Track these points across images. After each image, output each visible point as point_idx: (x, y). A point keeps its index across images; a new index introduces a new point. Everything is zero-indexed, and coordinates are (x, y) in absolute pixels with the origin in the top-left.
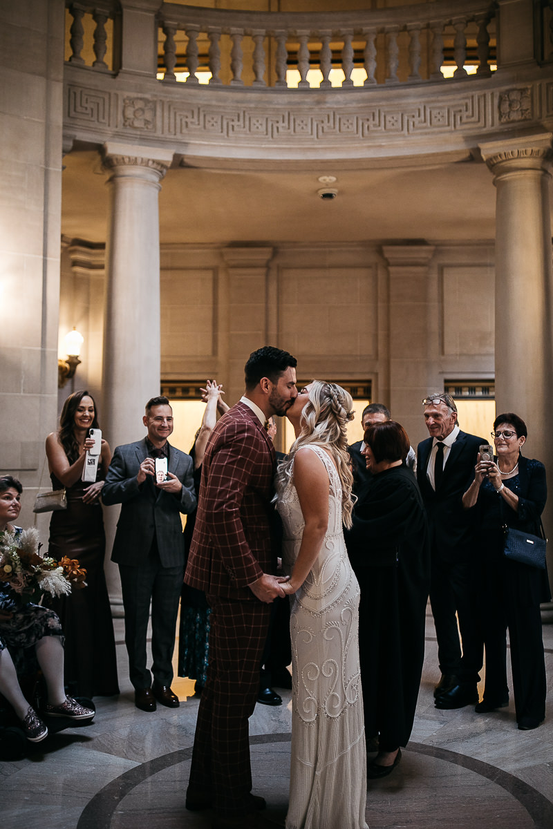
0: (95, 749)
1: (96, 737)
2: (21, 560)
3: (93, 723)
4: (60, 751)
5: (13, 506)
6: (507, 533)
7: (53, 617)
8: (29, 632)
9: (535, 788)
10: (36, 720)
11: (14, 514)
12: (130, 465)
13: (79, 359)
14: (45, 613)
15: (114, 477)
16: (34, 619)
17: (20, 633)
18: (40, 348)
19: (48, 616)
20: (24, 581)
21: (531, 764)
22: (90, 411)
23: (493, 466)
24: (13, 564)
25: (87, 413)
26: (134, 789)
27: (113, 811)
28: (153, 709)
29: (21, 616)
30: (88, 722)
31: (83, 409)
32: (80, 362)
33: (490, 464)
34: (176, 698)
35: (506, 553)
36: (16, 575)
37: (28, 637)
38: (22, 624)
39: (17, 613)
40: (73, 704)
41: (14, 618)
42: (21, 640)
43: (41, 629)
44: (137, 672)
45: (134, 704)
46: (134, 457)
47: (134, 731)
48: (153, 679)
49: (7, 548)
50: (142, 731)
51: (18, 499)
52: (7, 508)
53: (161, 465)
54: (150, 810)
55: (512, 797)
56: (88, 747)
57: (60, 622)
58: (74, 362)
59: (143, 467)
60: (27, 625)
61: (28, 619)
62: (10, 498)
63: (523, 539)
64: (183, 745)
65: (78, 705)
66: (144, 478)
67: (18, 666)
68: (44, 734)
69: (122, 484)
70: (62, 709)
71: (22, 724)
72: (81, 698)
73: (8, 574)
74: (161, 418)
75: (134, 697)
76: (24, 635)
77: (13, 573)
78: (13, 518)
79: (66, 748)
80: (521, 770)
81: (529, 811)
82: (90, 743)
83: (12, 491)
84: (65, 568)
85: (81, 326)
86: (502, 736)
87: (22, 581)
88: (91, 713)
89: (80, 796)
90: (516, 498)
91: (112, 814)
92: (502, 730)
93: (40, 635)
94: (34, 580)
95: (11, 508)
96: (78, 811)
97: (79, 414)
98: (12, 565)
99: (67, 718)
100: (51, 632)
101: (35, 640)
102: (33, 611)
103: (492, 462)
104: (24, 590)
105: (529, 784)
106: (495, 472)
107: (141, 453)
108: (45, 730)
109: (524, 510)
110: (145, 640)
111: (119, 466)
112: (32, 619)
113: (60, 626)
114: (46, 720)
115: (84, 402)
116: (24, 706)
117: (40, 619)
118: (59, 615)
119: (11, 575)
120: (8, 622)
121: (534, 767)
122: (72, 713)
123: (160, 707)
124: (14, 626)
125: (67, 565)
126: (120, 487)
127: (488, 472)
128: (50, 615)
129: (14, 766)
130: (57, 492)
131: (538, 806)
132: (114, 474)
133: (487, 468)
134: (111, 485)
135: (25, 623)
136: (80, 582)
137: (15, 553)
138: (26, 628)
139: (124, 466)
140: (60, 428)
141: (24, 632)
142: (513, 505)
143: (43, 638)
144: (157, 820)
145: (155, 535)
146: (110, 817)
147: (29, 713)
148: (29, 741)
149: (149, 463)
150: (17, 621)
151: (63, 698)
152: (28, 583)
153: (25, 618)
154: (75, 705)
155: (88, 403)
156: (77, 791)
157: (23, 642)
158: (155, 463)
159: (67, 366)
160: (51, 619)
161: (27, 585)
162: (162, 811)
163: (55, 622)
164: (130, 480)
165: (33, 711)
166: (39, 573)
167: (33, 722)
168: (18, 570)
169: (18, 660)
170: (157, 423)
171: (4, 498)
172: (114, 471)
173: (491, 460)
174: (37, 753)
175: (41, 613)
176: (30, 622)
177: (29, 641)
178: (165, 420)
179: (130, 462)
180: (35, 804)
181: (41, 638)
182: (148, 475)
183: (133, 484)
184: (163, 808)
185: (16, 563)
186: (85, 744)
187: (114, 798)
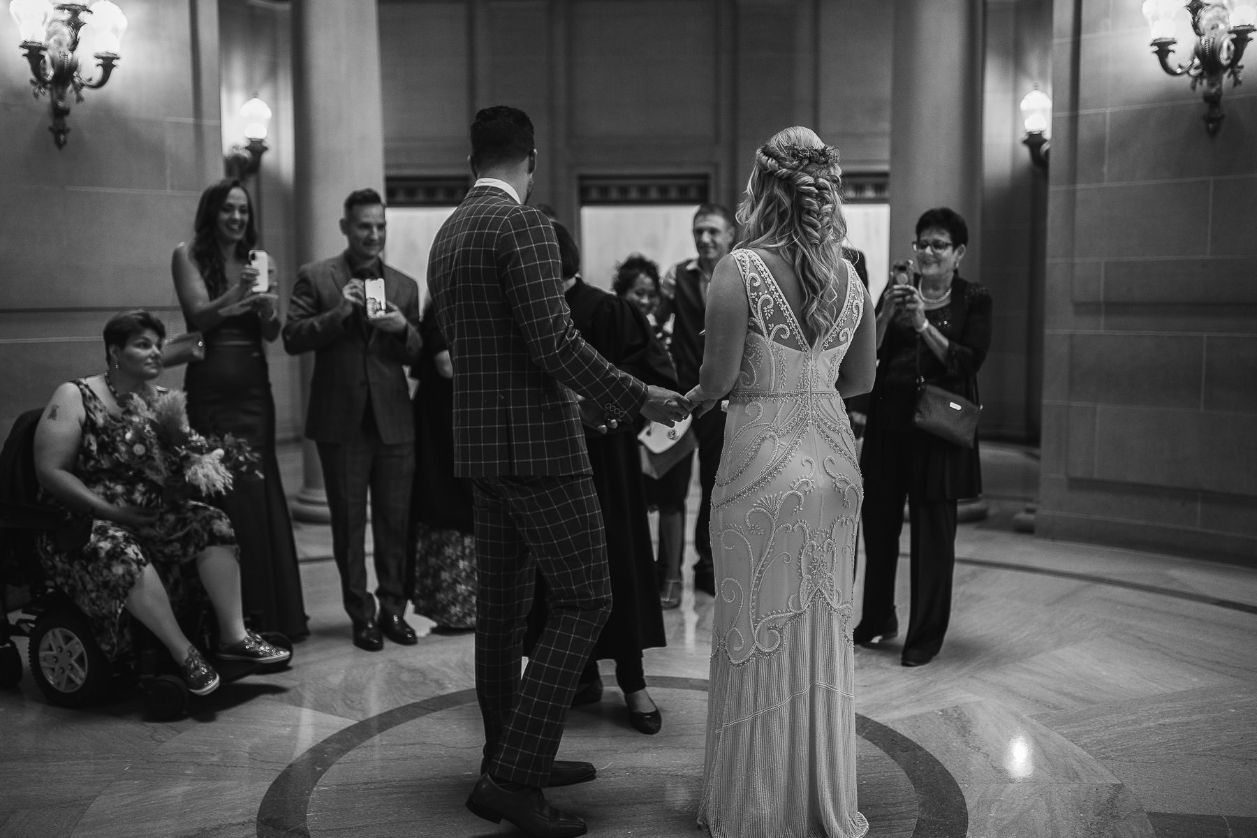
0: (291, 704)
1: (295, 687)
2: (159, 438)
3: (289, 668)
4: (239, 707)
5: (152, 358)
6: (923, 391)
7: (220, 518)
8: (185, 541)
9: (919, 744)
10: (200, 664)
11: (154, 371)
12: (325, 293)
13: (264, 144)
14: (208, 513)
15: (301, 312)
16: (191, 522)
17: (171, 542)
18: (191, 120)
19: (212, 517)
20: (166, 468)
21: (917, 711)
22: (242, 211)
23: (912, 293)
24: (148, 442)
25: (237, 215)
26: (346, 756)
27: (312, 788)
28: (376, 647)
29: (171, 518)
30: (282, 666)
31: (231, 208)
32: (266, 149)
33: (908, 290)
34: (413, 632)
35: (917, 419)
36: (153, 459)
37: (184, 548)
38: (174, 529)
39: (167, 512)
40: (257, 642)
41: (161, 519)
42: (173, 552)
43: (203, 536)
44: (354, 598)
45: (351, 641)
46: (330, 281)
47: (349, 678)
48: (378, 607)
49: (136, 419)
50: (361, 678)
51: (159, 346)
52: (142, 360)
53: (375, 290)
54: (366, 784)
55: (887, 757)
56: (281, 701)
57: (232, 525)
58: (257, 148)
59: (347, 293)
60: (181, 530)
61: (183, 522)
62: (146, 345)
63: (946, 402)
64: (416, 695)
65: (265, 643)
66: (349, 309)
67: (172, 591)
68: (213, 684)
69: (316, 321)
70: (239, 648)
71: (181, 671)
72: (271, 634)
73: (141, 457)
74: (367, 226)
75: (351, 632)
76: (177, 545)
77: (148, 457)
78: (153, 377)
79: (249, 703)
80: (902, 721)
81: (908, 775)
82: (284, 695)
83: (149, 335)
84: (227, 452)
85: (266, 92)
86: (878, 676)
87: (162, 468)
88: (283, 654)
89: (265, 766)
90: (946, 342)
91: (311, 790)
92: (878, 667)
93: (201, 544)
94: (179, 467)
95: (150, 360)
96: (263, 787)
97: (225, 216)
98: (144, 444)
99: (251, 663)
100: (217, 539)
101: (195, 553)
102: (189, 510)
103: (912, 288)
104: (166, 480)
105: (911, 739)
106: (915, 302)
107: (340, 275)
108: (215, 678)
109: (955, 362)
110: (363, 555)
111: (308, 294)
112: (188, 522)
113: (232, 532)
114: (216, 664)
115: (233, 197)
116: (183, 647)
117: (200, 521)
118: (229, 516)
119: (144, 458)
120: (152, 525)
121: (921, 716)
122: (256, 654)
123: (388, 644)
124: (162, 532)
125: (230, 446)
126: (312, 326)
127: (904, 303)
128: (215, 515)
129: (173, 729)
130: (193, 334)
131: (921, 768)
132: (300, 306)
133: (903, 296)
134: (298, 324)
135: (179, 527)
136: (250, 472)
137: (148, 427)
138: (180, 534)
139: (315, 294)
140: (194, 234)
141: (178, 540)
142: (940, 353)
143: (208, 549)
144: (376, 798)
145: (369, 399)
146: (309, 794)
147: (190, 655)
148: (192, 693)
149: (355, 287)
150: (167, 525)
151: (242, 634)
152: (172, 471)
153: (178, 521)
154: (260, 644)
155: (238, 198)
156: (262, 761)
157: (177, 556)
158: (364, 287)
159: (246, 154)
160: (218, 522)
161: (170, 474)
162: (384, 785)
163: (223, 526)
164: (327, 314)
165: (196, 651)
166: (187, 457)
167: (197, 668)
168: (156, 452)
169: (171, 580)
170: (364, 233)
171: (138, 346)
172: (301, 302)
173: (909, 283)
174: (206, 709)
175: (202, 514)
176: (185, 525)
177: (185, 554)
178: (375, 229)
179: (326, 288)
180: (200, 780)
181: (202, 549)
182: (355, 305)
183: (332, 320)
184: (385, 781)
185: (151, 442)
186: (276, 696)
187: (315, 769)
